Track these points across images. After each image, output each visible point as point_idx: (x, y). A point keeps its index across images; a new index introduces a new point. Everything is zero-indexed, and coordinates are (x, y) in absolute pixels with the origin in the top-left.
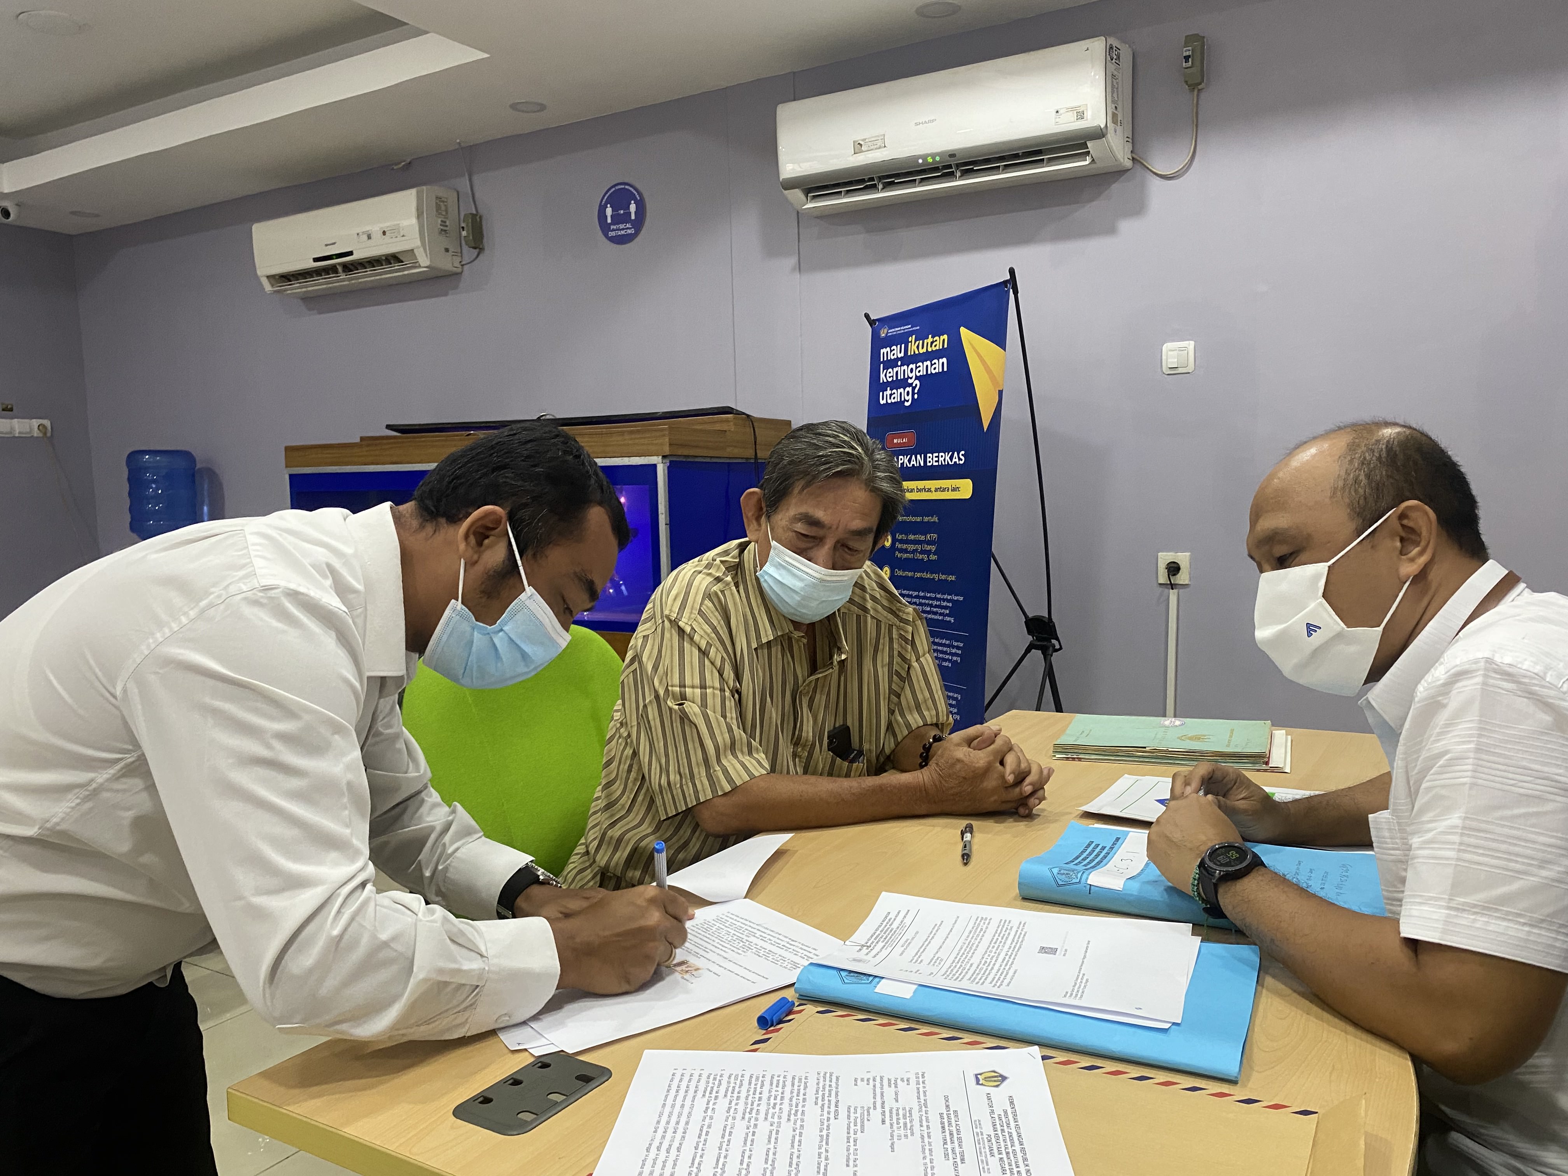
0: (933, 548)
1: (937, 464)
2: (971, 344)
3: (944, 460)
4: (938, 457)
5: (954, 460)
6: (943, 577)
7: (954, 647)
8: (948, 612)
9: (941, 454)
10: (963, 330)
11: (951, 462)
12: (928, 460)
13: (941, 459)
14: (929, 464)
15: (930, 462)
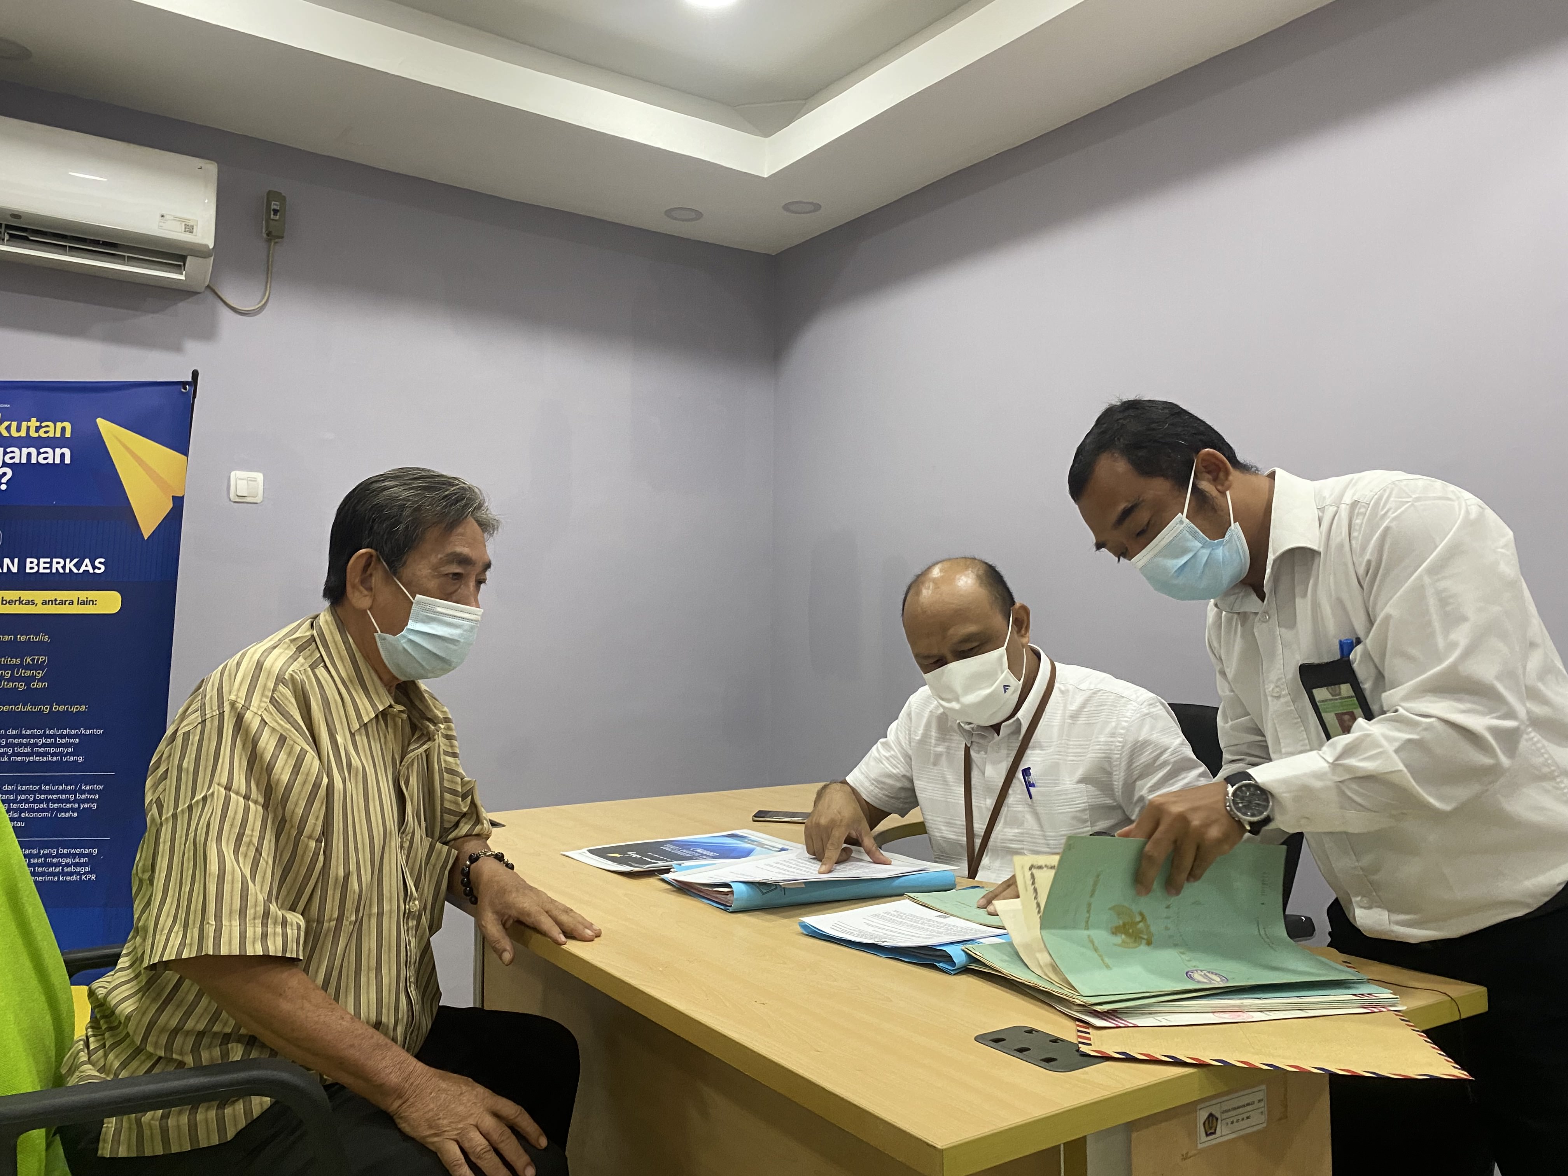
0: (40, 674)
1: (48, 571)
2: (117, 438)
3: (64, 567)
4: (51, 563)
5: (83, 568)
6: (61, 708)
7: (83, 792)
8: (70, 750)
9: (55, 560)
10: (99, 421)
11: (79, 570)
12: (28, 565)
13: (54, 566)
14: (28, 570)
15: (31, 568)
